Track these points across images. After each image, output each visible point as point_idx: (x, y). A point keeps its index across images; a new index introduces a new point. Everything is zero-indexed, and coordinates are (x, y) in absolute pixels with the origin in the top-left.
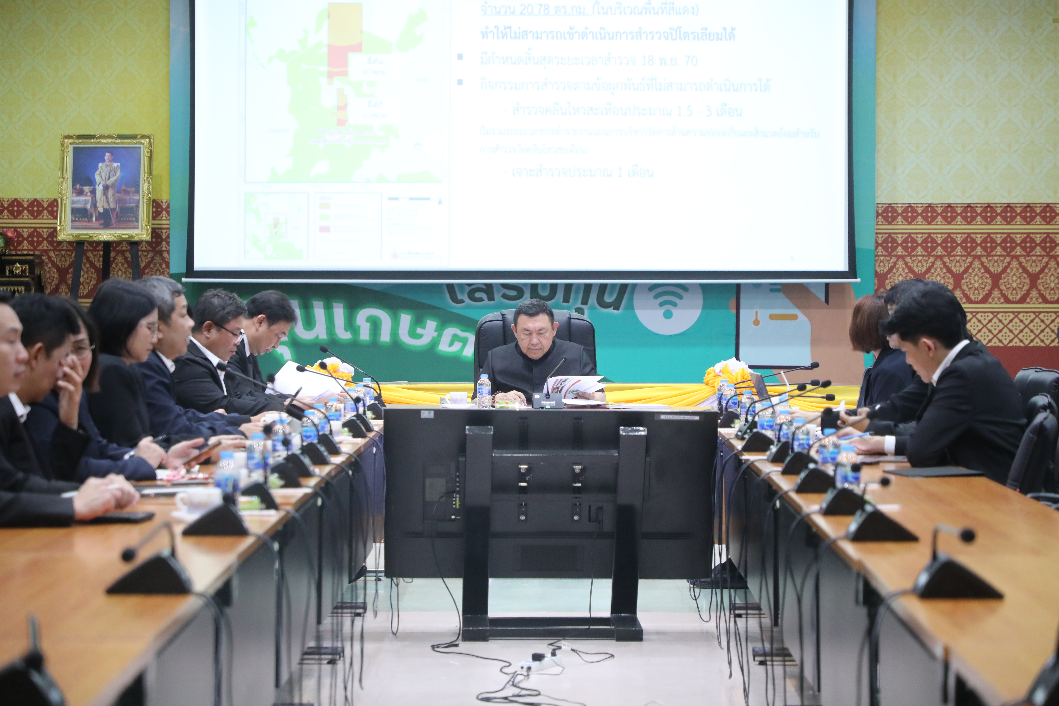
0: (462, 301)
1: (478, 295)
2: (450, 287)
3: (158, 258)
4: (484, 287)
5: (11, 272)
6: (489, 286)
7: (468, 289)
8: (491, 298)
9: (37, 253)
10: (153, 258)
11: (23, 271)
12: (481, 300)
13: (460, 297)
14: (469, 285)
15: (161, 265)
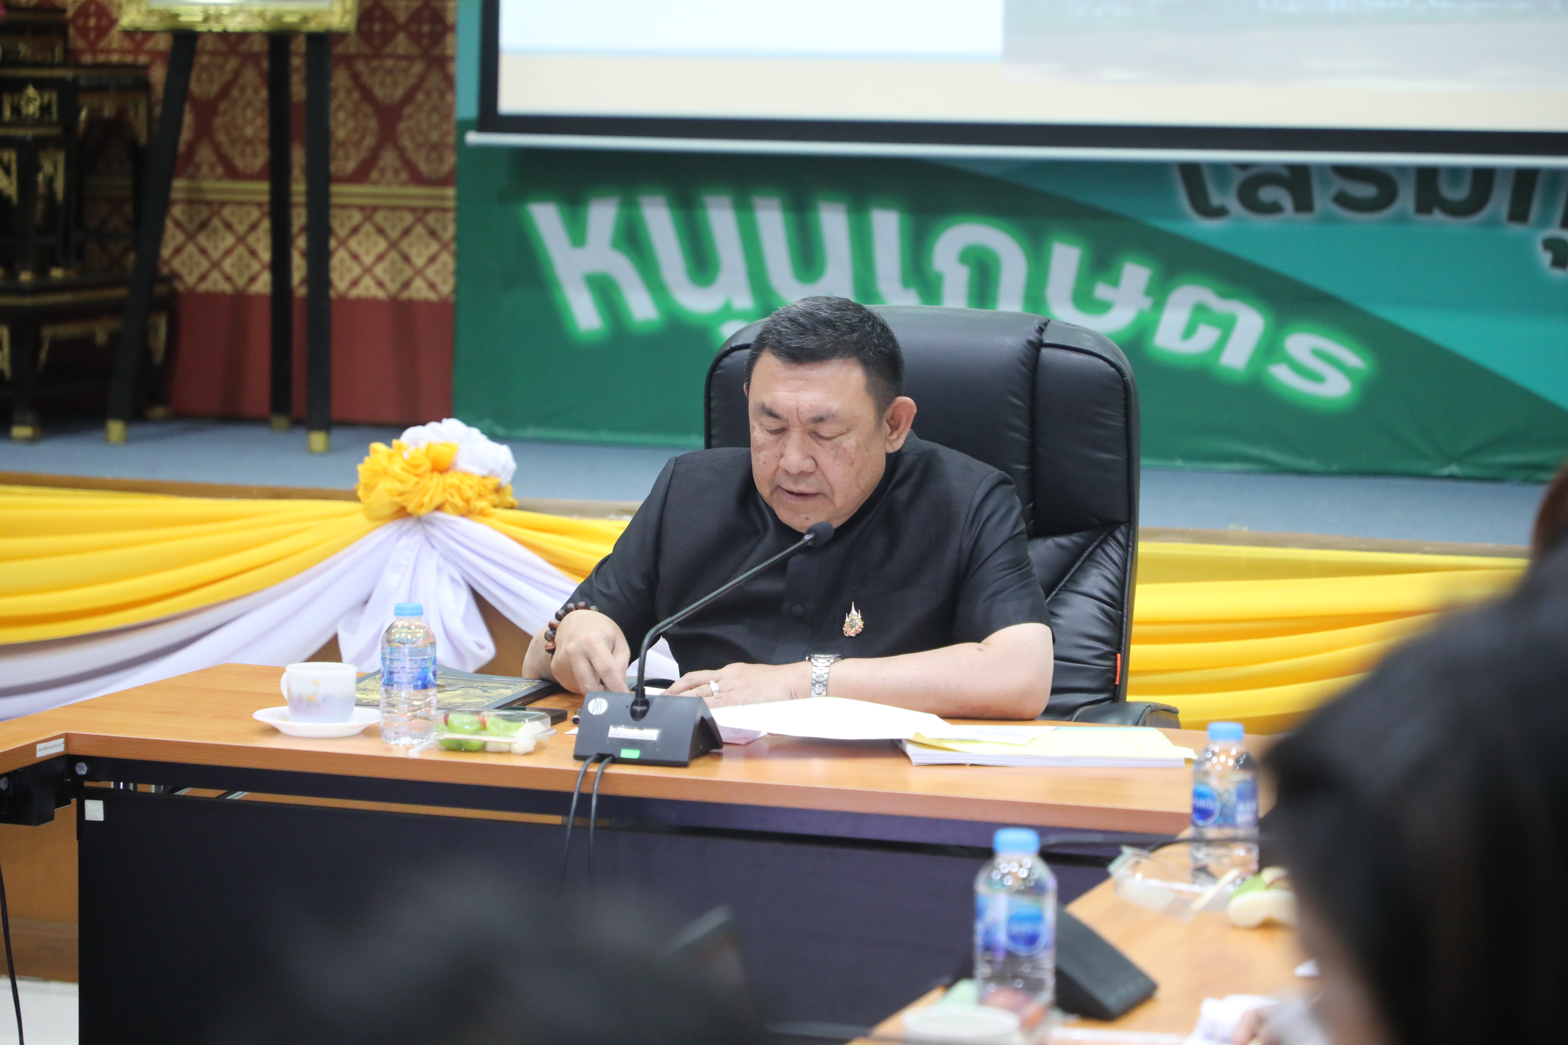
0: (1220, 212)
1: (1267, 194)
2: (1190, 171)
3: (434, 79)
4: (1285, 173)
5: (16, 110)
6: (1300, 172)
7: (1239, 177)
8: (1304, 204)
9: (142, 59)
10: (422, 78)
11: (45, 109)
12: (1274, 208)
13: (1216, 199)
14: (1243, 166)
15: (442, 95)
